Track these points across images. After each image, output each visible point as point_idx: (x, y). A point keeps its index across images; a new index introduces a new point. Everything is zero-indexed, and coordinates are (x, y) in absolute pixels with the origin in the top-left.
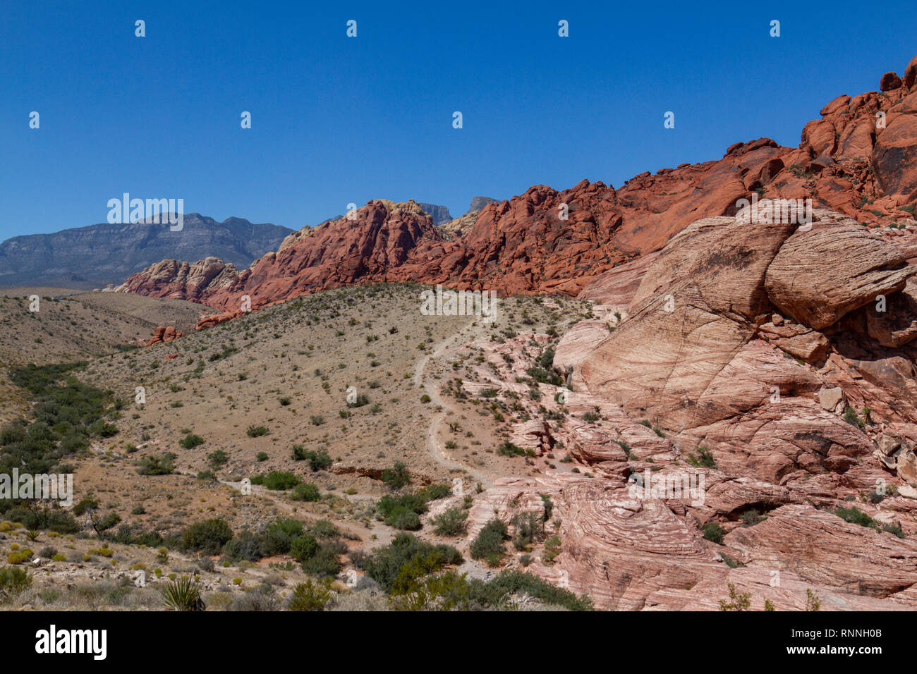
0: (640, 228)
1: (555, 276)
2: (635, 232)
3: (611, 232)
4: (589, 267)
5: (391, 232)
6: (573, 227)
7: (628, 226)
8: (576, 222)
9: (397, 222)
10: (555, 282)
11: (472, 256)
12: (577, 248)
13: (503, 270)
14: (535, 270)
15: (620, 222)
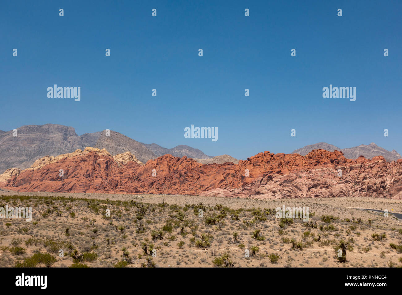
0: (204, 180)
1: (184, 190)
2: (203, 180)
3: (197, 180)
4: (193, 188)
5: (101, 164)
6: (187, 178)
7: (201, 179)
8: (188, 176)
9: (104, 160)
10: (184, 192)
11: (155, 182)
12: (189, 183)
13: (168, 187)
14: (179, 188)
15: (199, 177)
